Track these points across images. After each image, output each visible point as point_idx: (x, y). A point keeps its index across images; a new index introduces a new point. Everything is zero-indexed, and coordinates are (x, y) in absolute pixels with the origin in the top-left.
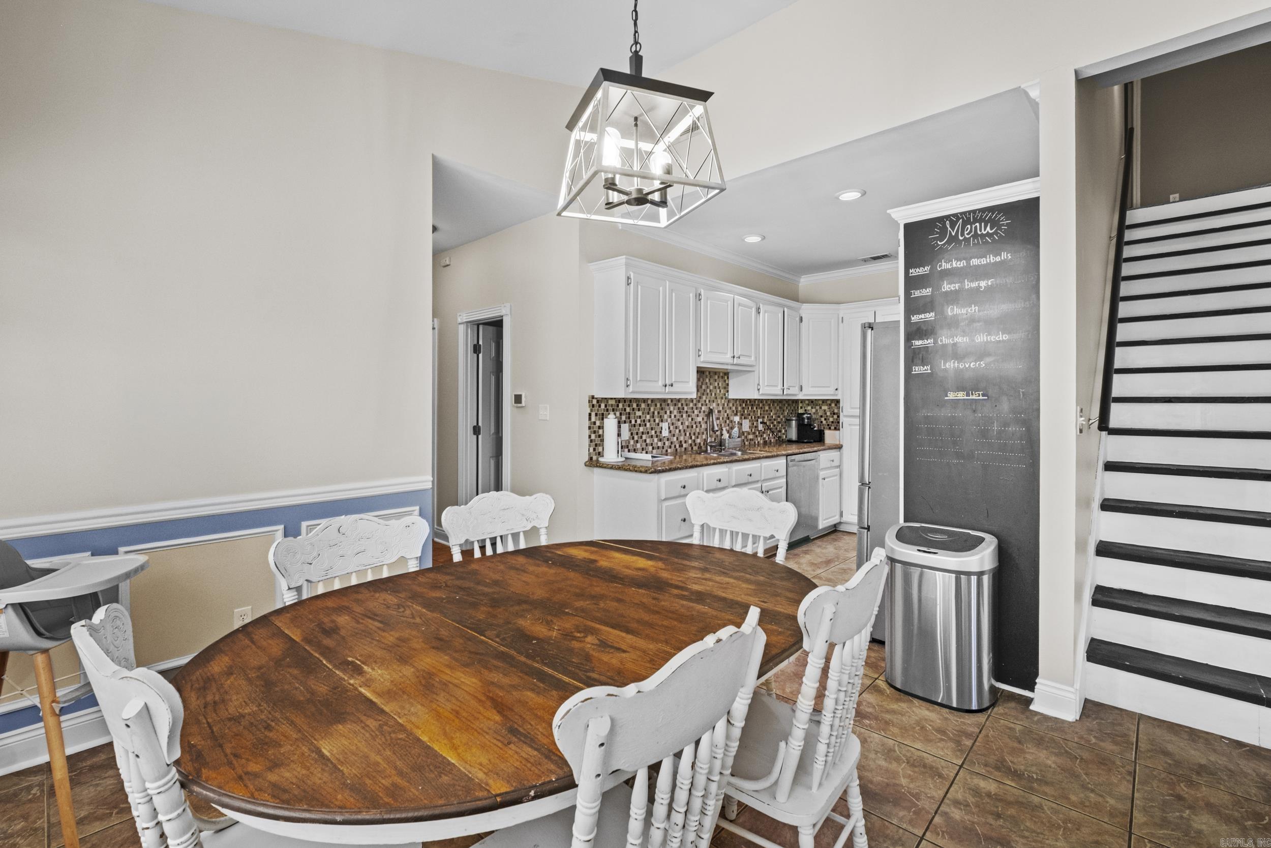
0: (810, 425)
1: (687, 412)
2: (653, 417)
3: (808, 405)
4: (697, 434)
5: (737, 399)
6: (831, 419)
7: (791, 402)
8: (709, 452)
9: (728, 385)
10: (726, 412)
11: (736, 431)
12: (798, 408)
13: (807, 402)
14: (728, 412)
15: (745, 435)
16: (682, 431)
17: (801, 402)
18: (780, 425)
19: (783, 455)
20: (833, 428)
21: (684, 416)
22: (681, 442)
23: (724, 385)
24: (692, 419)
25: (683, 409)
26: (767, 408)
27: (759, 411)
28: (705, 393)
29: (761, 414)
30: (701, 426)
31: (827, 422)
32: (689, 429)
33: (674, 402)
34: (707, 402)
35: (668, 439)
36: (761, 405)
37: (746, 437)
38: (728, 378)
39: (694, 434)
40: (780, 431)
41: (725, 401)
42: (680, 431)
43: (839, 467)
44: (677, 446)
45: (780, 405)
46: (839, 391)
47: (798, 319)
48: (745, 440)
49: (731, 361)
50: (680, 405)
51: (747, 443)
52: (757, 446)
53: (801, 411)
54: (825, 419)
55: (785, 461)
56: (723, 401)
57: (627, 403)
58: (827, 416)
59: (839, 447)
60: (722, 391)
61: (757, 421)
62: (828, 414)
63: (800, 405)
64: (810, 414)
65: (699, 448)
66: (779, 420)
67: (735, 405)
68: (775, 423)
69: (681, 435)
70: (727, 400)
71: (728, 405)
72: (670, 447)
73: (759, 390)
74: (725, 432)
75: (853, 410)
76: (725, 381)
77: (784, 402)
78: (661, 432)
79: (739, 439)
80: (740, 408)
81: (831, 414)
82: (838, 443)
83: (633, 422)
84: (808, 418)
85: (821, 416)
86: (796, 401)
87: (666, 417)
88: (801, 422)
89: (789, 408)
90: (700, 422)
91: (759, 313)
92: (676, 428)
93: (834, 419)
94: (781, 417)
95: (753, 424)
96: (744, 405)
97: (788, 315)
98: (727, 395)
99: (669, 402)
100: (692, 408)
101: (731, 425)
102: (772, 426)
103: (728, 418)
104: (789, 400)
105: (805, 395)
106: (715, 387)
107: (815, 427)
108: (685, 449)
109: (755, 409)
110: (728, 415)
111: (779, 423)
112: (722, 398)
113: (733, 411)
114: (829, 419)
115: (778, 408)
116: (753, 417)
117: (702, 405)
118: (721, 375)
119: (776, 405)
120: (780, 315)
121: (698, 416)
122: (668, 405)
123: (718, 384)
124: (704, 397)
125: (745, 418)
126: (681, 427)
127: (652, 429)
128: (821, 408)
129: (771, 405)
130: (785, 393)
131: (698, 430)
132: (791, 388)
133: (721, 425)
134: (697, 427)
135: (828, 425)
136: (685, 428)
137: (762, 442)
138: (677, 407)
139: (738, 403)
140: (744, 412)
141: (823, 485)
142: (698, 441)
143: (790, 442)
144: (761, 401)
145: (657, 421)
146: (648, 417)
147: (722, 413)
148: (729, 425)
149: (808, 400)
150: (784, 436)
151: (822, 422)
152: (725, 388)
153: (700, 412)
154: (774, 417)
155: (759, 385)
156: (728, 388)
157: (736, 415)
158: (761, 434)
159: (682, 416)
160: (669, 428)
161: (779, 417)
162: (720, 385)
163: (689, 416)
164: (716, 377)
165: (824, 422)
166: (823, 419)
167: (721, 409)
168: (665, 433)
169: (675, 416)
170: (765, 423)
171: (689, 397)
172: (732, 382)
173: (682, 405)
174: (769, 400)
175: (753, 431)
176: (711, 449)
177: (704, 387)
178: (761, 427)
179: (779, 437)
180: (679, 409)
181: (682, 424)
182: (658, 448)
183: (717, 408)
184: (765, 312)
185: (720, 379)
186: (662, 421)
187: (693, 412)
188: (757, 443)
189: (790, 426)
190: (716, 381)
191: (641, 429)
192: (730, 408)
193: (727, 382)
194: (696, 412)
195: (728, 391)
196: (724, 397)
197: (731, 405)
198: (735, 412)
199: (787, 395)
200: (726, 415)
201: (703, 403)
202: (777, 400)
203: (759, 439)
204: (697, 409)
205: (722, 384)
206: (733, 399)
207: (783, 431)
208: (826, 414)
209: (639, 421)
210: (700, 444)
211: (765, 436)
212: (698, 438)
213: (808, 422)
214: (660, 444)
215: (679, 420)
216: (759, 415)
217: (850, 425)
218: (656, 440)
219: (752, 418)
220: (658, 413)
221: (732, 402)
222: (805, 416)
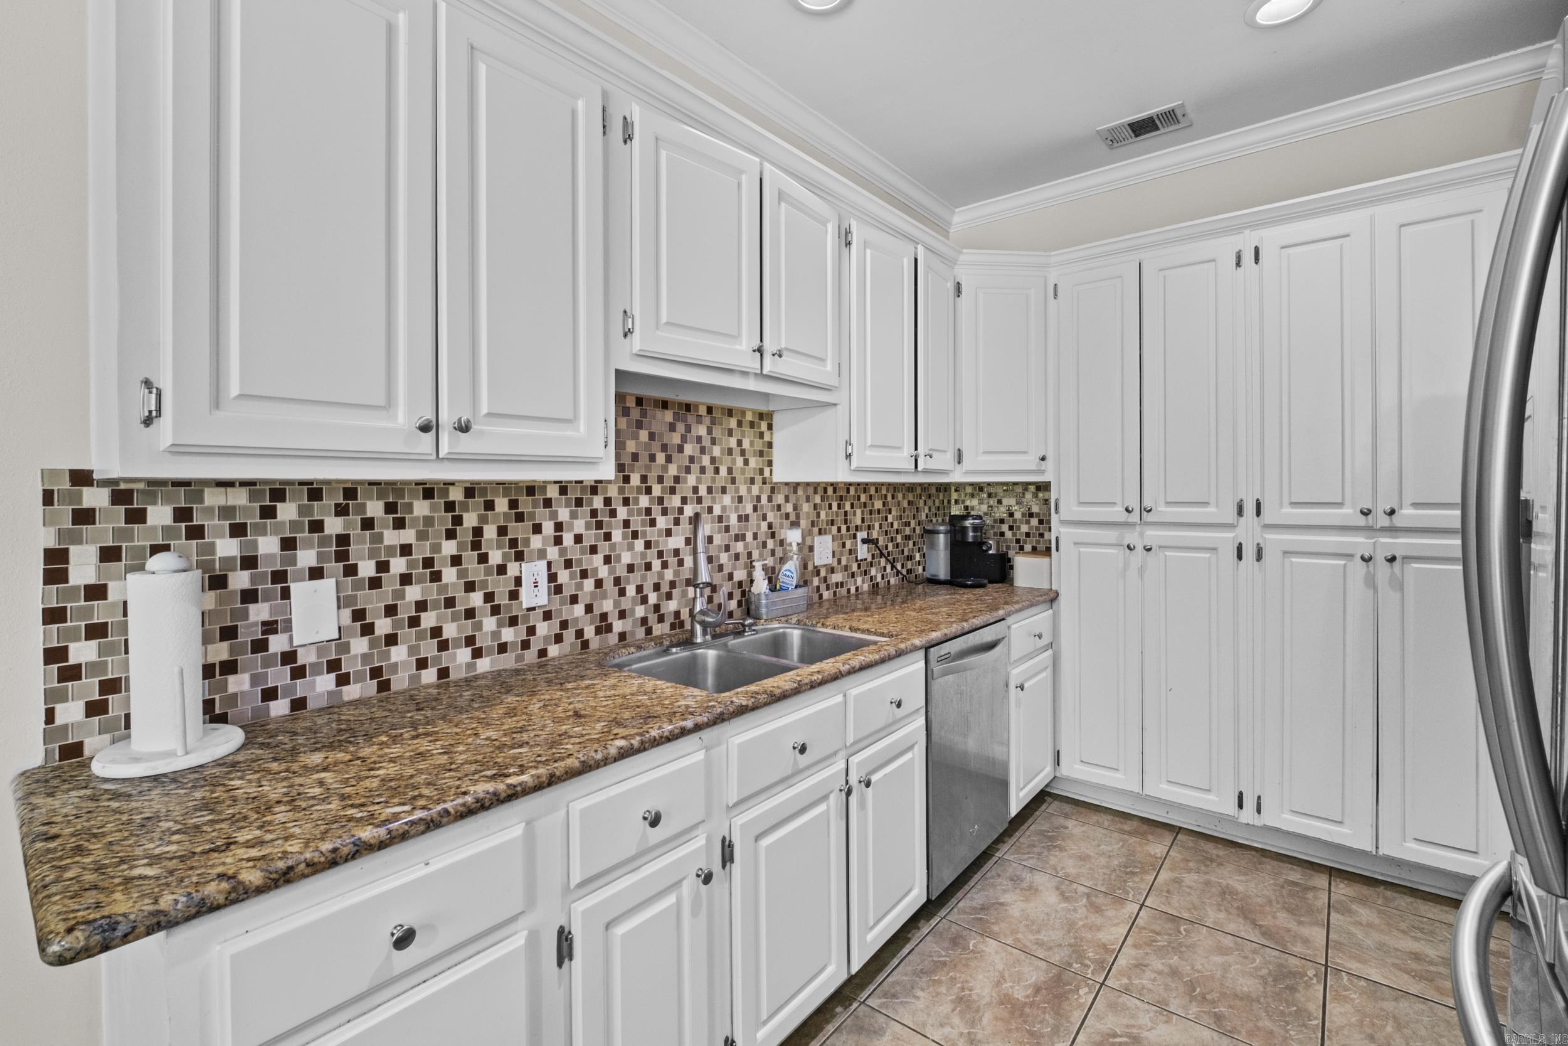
0: (979, 544)
1: (626, 524)
2: (476, 545)
3: (972, 496)
4: (665, 588)
5: (798, 484)
6: (1024, 528)
7: (933, 491)
8: (699, 640)
9: (770, 445)
10: (764, 518)
11: (790, 570)
12: (949, 502)
13: (969, 490)
14: (771, 517)
15: (823, 573)
16: (608, 585)
17: (956, 490)
18: (911, 543)
19: (916, 648)
20: (1028, 548)
21: (617, 535)
22: (604, 616)
23: (759, 445)
24: (648, 545)
25: (613, 514)
26: (878, 504)
27: (859, 512)
28: (695, 468)
29: (863, 520)
30: (681, 563)
31: (1014, 535)
32: (636, 578)
33: (572, 495)
34: (703, 492)
35: (547, 616)
36: (863, 498)
37: (825, 579)
38: (770, 427)
39: (657, 587)
40: (910, 558)
41: (761, 490)
42: (599, 584)
43: (1050, 645)
44: (589, 632)
45: (910, 497)
46: (1049, 464)
47: (950, 286)
48: (823, 587)
49: (753, 363)
50: (598, 502)
51: (826, 595)
52: (853, 598)
53: (956, 510)
54: (1011, 528)
55: (922, 664)
56: (755, 490)
57: (329, 501)
58: (1015, 521)
59: (1052, 598)
60: (753, 462)
61: (855, 536)
62: (1018, 515)
63: (954, 496)
64: (980, 517)
65: (673, 626)
66: (907, 531)
67: (792, 498)
68: (899, 539)
69: (604, 596)
70: (768, 487)
71: (770, 499)
72: (558, 639)
73: (849, 456)
74: (759, 575)
75: (1082, 509)
76: (761, 435)
77: (919, 491)
78: (514, 595)
79: (801, 592)
80: (806, 507)
81: (1023, 515)
82: (1046, 586)
83: (367, 569)
84: (976, 528)
85: (1002, 521)
86: (944, 488)
87: (536, 542)
88: (959, 537)
89: (930, 502)
90: (676, 552)
91: (848, 244)
92: (584, 574)
93: (1031, 528)
94: (913, 525)
95: (844, 545)
96: (818, 499)
97: (928, 267)
98: (767, 473)
99: (552, 492)
100: (648, 511)
101: (779, 553)
102: (890, 548)
103: (773, 535)
104: (930, 484)
105: (968, 472)
106: (730, 452)
107: (990, 548)
108: (622, 636)
109: (848, 507)
110: (770, 526)
111: (907, 538)
112: (752, 481)
113: (787, 516)
114: (1019, 528)
115: (905, 504)
116: (844, 528)
117: (684, 500)
118: (749, 417)
119: (900, 496)
120: (905, 260)
121: (669, 533)
122: (548, 503)
123: (740, 443)
124: (691, 480)
125: (820, 533)
126: (603, 572)
127: (470, 587)
128: (1000, 502)
129: (889, 498)
130: (920, 468)
131: (669, 575)
132: (935, 455)
133: (750, 555)
134: (665, 565)
135: (1018, 541)
136: (621, 572)
137: (866, 587)
138: (586, 509)
139: (800, 492)
140: (818, 515)
141: (1018, 704)
142: (672, 606)
143: (933, 581)
144: (865, 487)
145: (496, 557)
146: (449, 548)
147: (753, 517)
148: (773, 553)
149: (971, 484)
150: (920, 568)
151: (1002, 534)
152: (761, 454)
153: (677, 522)
154: (895, 526)
155: (848, 443)
156: (770, 454)
157: (795, 524)
158: (864, 568)
159: (608, 537)
160: (552, 577)
161: (908, 524)
162: (746, 444)
163: (635, 535)
164: (733, 423)
165: (1009, 534)
166: (1005, 528)
167: (749, 509)
168: (534, 595)
169: (578, 539)
170: (874, 542)
171: (589, 475)
172: (779, 437)
173: (608, 501)
174: (882, 484)
175: (844, 562)
176: (704, 633)
177: (689, 449)
178: (863, 552)
179: (909, 571)
180: (594, 513)
181: (607, 560)
182: (503, 648)
183: (737, 509)
184: (866, 244)
185: (746, 428)
186: (519, 557)
187: (653, 523)
188: (853, 590)
189: (933, 545)
190: (730, 433)
191: (413, 593)
192: (779, 507)
193: (767, 438)
194: (662, 522)
195: (770, 463)
196: (758, 479)
197: (779, 499)
198: (792, 518)
199: (926, 472)
200: (764, 525)
201: (690, 494)
202: (904, 484)
203: (859, 580)
204: (665, 512)
205: (752, 444)
206: (787, 484)
207: (918, 557)
208: (1011, 515)
209: (398, 565)
210: (677, 614)
211: (873, 572)
212: (669, 596)
213: (974, 537)
214: (508, 635)
215: (593, 550)
216: (858, 522)
217: (1075, 544)
218: (489, 623)
219: (839, 530)
220: (502, 531)
221: (785, 490)
222: (968, 523)
